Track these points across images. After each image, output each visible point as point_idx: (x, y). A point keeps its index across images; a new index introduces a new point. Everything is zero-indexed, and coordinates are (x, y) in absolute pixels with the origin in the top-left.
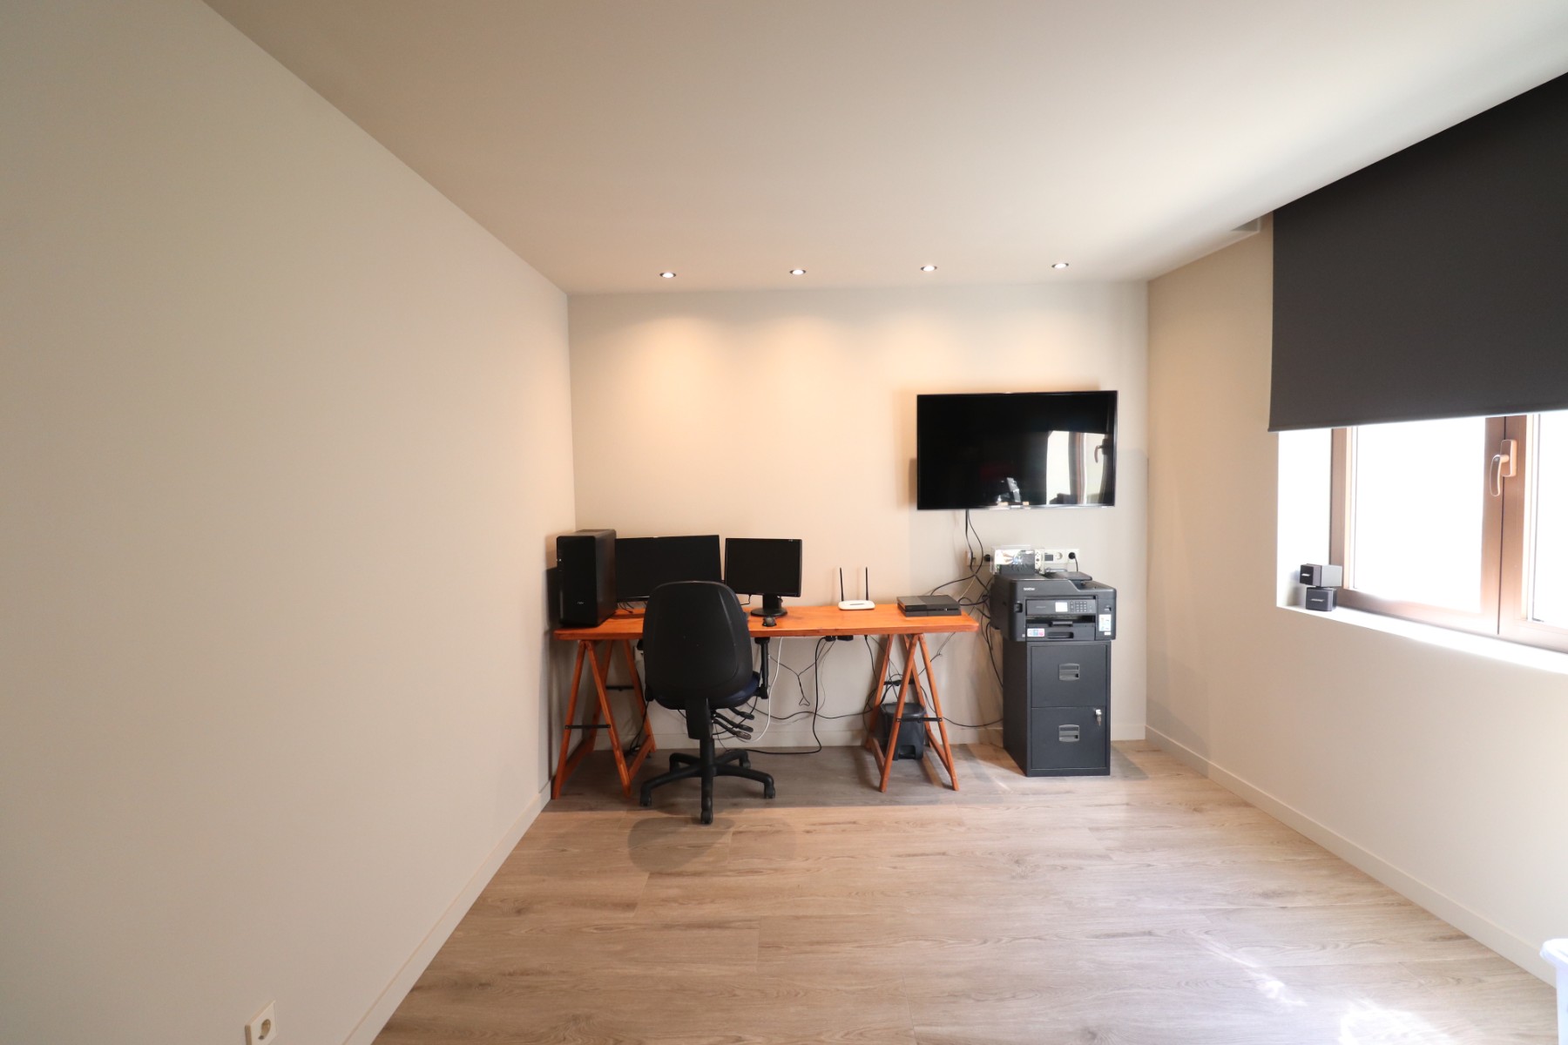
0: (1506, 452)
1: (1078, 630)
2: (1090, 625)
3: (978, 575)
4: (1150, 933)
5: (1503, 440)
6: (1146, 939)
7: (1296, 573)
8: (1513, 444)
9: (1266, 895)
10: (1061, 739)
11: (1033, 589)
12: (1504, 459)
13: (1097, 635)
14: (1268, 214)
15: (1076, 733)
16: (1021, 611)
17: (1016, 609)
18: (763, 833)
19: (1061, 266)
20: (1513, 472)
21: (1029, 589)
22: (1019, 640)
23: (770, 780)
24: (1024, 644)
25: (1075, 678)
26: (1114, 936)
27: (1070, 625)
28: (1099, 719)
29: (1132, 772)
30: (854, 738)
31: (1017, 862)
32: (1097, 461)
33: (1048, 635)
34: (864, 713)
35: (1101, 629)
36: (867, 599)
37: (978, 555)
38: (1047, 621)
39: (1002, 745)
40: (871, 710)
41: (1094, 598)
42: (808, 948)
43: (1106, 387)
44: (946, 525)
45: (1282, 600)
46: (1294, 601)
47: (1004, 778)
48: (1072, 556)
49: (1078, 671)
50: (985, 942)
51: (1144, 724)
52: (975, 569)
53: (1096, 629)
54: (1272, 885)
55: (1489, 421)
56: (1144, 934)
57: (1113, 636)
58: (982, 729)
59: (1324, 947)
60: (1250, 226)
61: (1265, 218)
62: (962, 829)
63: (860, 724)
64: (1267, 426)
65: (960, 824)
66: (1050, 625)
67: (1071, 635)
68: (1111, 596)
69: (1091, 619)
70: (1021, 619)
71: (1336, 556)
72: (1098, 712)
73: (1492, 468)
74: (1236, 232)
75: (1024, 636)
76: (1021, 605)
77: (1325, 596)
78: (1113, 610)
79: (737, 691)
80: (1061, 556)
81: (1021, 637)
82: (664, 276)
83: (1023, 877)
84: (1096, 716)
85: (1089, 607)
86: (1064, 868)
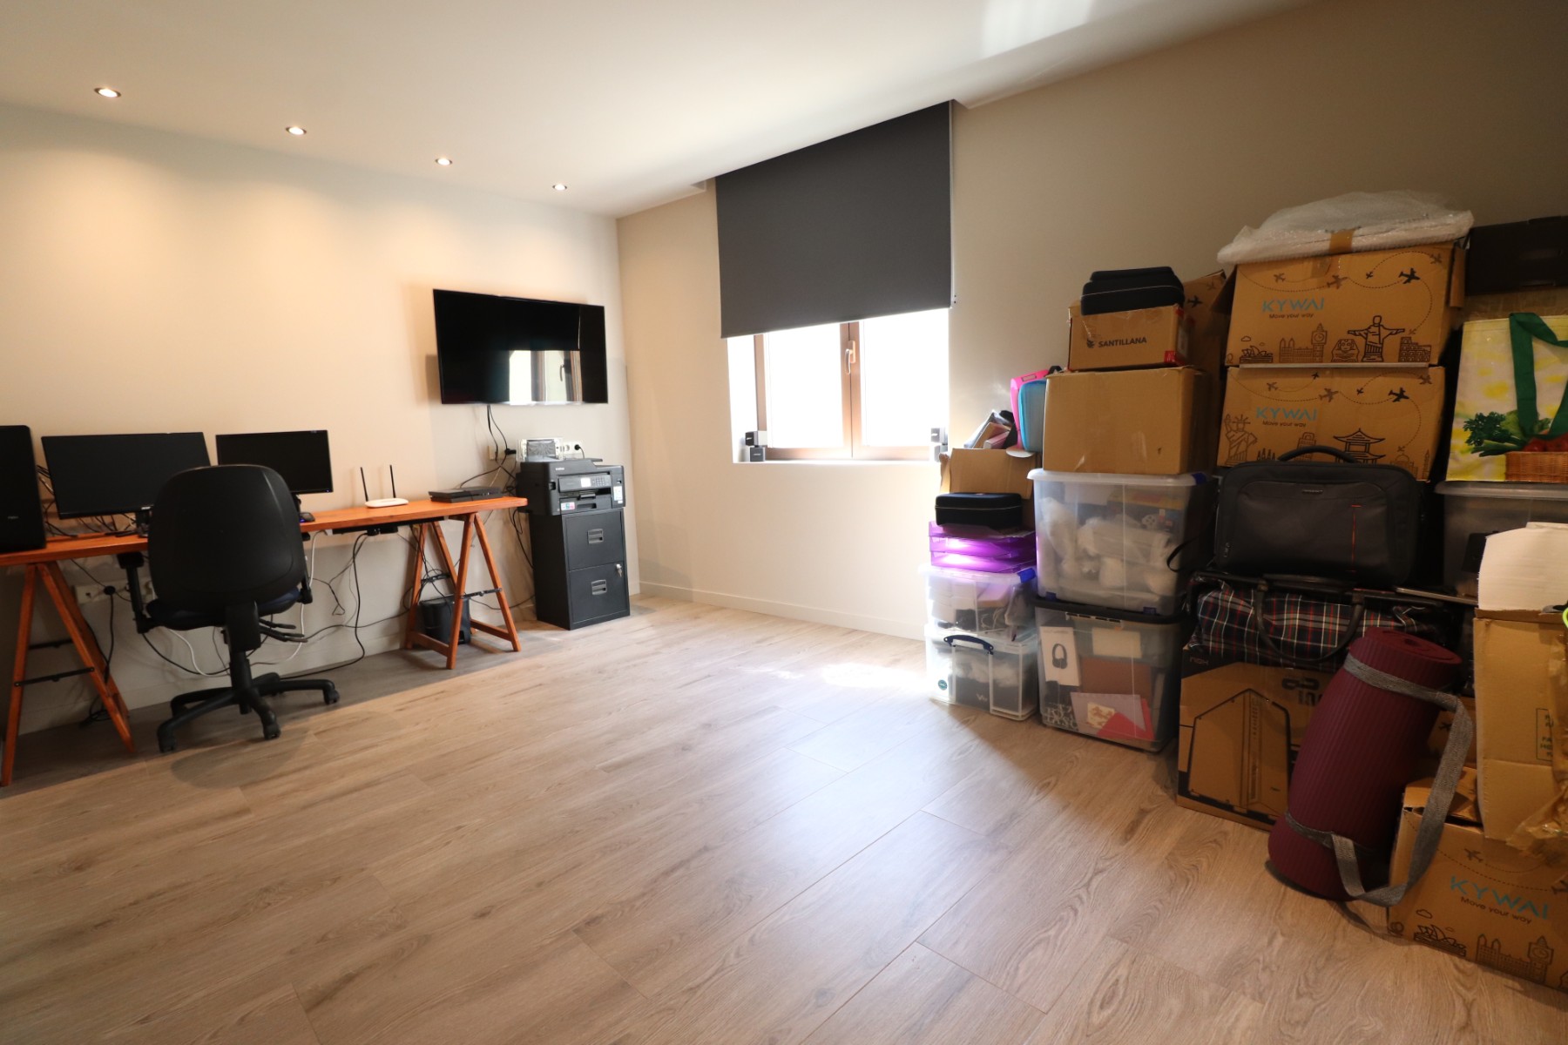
0: (851, 348)
1: (600, 500)
2: (607, 496)
3: (503, 466)
4: (709, 676)
5: (850, 339)
6: (708, 679)
7: (742, 439)
8: (854, 343)
9: (759, 642)
10: (594, 593)
11: (563, 469)
12: (851, 352)
13: (613, 504)
14: (712, 179)
15: (604, 586)
16: (554, 488)
17: (550, 488)
18: (350, 725)
19: (560, 187)
20: (854, 361)
21: (560, 469)
22: (554, 514)
23: (331, 684)
24: (559, 517)
25: (598, 541)
26: (690, 683)
27: (593, 498)
28: (620, 572)
29: (643, 611)
30: (391, 642)
31: (600, 672)
32: (561, 379)
33: (579, 507)
34: (399, 615)
35: (615, 499)
36: (395, 496)
37: (502, 448)
38: (576, 495)
39: (536, 619)
40: (408, 610)
41: (609, 473)
42: (473, 765)
43: (592, 300)
44: (467, 420)
45: (736, 459)
46: (742, 458)
47: (552, 636)
48: (577, 447)
49: (601, 535)
50: (610, 713)
51: (638, 581)
52: (500, 462)
53: (611, 499)
54: (759, 637)
55: (842, 326)
56: (706, 677)
57: (624, 504)
58: (516, 609)
59: (799, 653)
60: (699, 185)
61: (709, 181)
62: (544, 669)
63: (396, 627)
64: (720, 334)
65: (540, 667)
66: (579, 498)
67: (594, 506)
68: (621, 471)
69: (606, 491)
70: (555, 495)
71: (762, 425)
72: (618, 566)
73: (845, 358)
74: (693, 187)
75: (559, 510)
76: (554, 483)
77: (761, 451)
78: (622, 482)
79: (283, 594)
80: (568, 447)
81: (555, 512)
82: (101, 92)
83: (610, 678)
84: (617, 570)
85: (605, 481)
86: (635, 666)
